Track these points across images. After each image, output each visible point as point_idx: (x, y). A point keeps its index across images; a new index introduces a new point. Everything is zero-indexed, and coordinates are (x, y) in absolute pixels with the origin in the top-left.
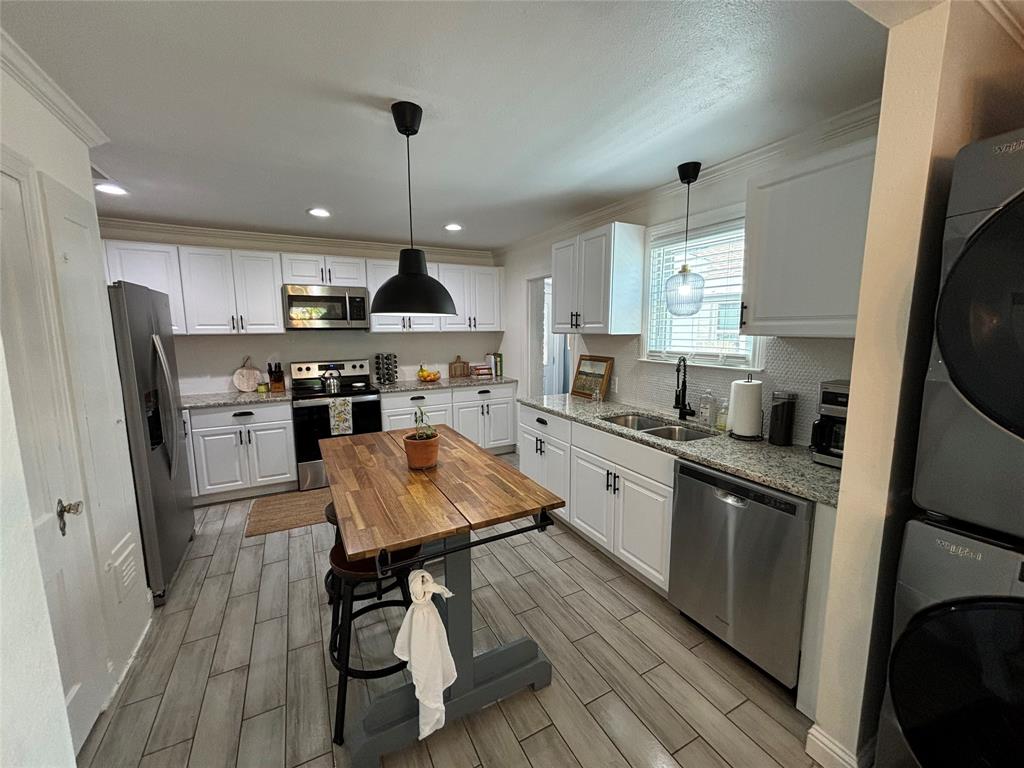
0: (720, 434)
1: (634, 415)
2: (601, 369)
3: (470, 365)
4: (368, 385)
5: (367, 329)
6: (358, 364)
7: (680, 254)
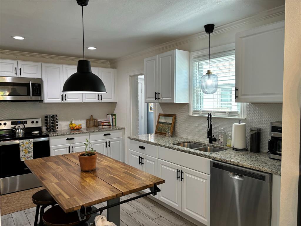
0: (228, 149)
1: (187, 142)
2: (170, 120)
3: (98, 120)
4: (41, 133)
5: (41, 101)
6: (35, 121)
7: (206, 66)
